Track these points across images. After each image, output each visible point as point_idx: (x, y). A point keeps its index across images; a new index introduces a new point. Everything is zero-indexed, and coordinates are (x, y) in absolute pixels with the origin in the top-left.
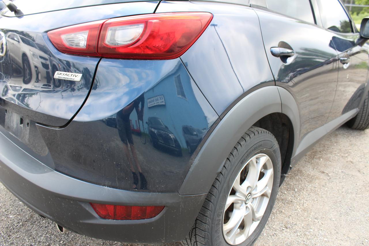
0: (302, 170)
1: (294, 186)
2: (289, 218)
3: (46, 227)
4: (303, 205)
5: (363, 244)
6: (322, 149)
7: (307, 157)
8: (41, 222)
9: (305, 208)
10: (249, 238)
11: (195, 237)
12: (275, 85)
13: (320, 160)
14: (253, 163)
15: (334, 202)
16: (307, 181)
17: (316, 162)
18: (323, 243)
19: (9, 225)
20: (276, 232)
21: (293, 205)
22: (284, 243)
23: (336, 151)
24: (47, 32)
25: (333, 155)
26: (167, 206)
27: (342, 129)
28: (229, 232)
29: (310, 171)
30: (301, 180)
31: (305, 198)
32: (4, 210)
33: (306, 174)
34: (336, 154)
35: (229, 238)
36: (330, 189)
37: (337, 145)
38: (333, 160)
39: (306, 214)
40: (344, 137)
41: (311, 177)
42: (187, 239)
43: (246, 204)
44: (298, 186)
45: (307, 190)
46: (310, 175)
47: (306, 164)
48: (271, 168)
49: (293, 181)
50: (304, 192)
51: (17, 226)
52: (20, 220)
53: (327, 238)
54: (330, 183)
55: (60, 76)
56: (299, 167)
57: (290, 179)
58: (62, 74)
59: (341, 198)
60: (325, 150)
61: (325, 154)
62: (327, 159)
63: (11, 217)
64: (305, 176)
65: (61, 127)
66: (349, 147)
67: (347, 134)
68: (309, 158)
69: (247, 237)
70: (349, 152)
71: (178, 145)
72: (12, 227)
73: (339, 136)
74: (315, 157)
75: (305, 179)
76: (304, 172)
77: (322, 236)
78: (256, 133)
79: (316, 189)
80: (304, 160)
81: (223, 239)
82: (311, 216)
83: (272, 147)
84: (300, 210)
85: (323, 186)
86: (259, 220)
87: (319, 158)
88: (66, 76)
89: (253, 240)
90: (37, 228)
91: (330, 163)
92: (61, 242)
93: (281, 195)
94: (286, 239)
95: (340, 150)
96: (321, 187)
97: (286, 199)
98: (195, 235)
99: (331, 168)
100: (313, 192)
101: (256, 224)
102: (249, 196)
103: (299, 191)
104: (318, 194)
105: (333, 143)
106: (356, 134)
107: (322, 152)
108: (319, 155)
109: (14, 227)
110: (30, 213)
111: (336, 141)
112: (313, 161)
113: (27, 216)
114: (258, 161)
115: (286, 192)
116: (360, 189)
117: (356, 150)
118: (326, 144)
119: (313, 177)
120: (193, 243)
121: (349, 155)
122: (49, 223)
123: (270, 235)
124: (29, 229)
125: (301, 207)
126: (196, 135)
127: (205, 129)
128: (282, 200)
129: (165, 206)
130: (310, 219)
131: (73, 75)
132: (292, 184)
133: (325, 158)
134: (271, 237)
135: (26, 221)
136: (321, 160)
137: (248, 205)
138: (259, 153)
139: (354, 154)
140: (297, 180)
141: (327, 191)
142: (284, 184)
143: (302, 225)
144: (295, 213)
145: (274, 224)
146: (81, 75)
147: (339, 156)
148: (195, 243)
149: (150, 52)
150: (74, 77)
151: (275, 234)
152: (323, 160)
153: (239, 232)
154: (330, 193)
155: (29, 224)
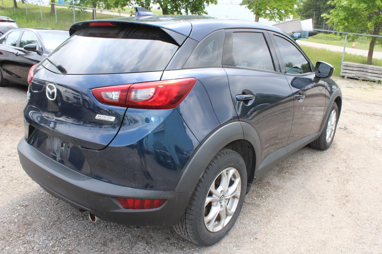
0: (270, 182)
1: (263, 194)
2: (256, 216)
3: (72, 225)
4: (268, 207)
5: (307, 232)
6: (288, 165)
7: (276, 172)
8: (67, 222)
9: (269, 209)
10: (224, 228)
11: (185, 225)
12: (239, 121)
13: (285, 174)
14: (224, 174)
15: (292, 205)
16: (273, 190)
17: (282, 175)
18: (279, 232)
19: (43, 224)
20: (245, 226)
21: (260, 208)
22: (250, 233)
23: (300, 167)
24: (91, 89)
25: (297, 170)
26: (167, 200)
27: (309, 149)
28: (209, 222)
29: (277, 182)
30: (269, 190)
31: (270, 202)
32: (36, 214)
33: (273, 185)
34: (300, 169)
35: (209, 227)
36: (290, 196)
37: (301, 162)
38: (296, 174)
39: (269, 213)
40: (309, 155)
41: (277, 187)
42: (180, 228)
43: (220, 203)
44: (266, 194)
45: (272, 197)
46: (276, 185)
47: (274, 178)
48: (239, 177)
49: (262, 191)
50: (270, 198)
51: (50, 224)
52: (50, 221)
53: (282, 229)
54: (291, 192)
55: (100, 117)
56: (268, 180)
57: (260, 189)
58: (102, 117)
59: (298, 202)
60: (291, 166)
61: (291, 169)
62: (292, 174)
63: (43, 218)
64: (272, 187)
65: (99, 150)
66: (311, 163)
67: (312, 152)
68: (277, 172)
69: (223, 227)
70: (311, 168)
71: (173, 162)
72: (45, 226)
73: (305, 154)
74: (283, 172)
75: (272, 189)
76: (271, 183)
77: (279, 227)
78: (225, 154)
79: (279, 196)
80: (273, 174)
81: (204, 226)
82: (273, 215)
83: (238, 163)
84: (265, 211)
85: (285, 193)
86: (231, 215)
87: (285, 173)
88: (104, 118)
89: (228, 229)
90: (65, 226)
91: (294, 176)
92: (86, 235)
93: (252, 201)
94: (252, 230)
95: (303, 166)
96: (284, 194)
97: (255, 204)
98: (186, 223)
99: (293, 180)
100: (276, 198)
101: (229, 218)
102: (223, 197)
103: (266, 197)
104: (280, 200)
105: (299, 160)
106: (319, 153)
107: (288, 168)
108: (286, 171)
109: (47, 225)
110: (57, 216)
111: (301, 159)
112: (280, 175)
113: (55, 218)
114: (228, 173)
115: (255, 199)
116: (314, 195)
117: (316, 166)
118: (293, 162)
119: (278, 188)
120: (184, 229)
121: (310, 170)
122: (73, 223)
123: (241, 228)
124: (59, 226)
125: (266, 209)
126: (186, 155)
127: (192, 150)
128: (252, 204)
129: (166, 200)
130: (272, 217)
131: (109, 118)
132: (261, 192)
133: (290, 173)
134: (242, 229)
135: (55, 221)
136: (287, 174)
137: (222, 204)
138: (228, 167)
139: (314, 169)
140: (265, 190)
141: (287, 197)
142: (255, 193)
143: (266, 221)
144: (261, 213)
145: (245, 221)
146: (115, 118)
147: (302, 171)
148: (186, 230)
149: (158, 105)
150: (110, 119)
151: (245, 227)
152: (288, 174)
153: (217, 223)
154: (290, 199)
155: (58, 223)
